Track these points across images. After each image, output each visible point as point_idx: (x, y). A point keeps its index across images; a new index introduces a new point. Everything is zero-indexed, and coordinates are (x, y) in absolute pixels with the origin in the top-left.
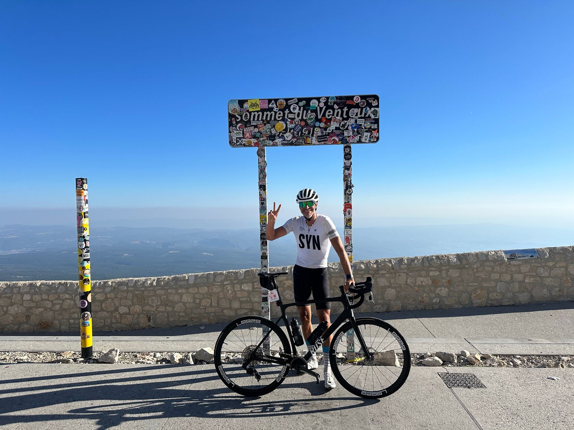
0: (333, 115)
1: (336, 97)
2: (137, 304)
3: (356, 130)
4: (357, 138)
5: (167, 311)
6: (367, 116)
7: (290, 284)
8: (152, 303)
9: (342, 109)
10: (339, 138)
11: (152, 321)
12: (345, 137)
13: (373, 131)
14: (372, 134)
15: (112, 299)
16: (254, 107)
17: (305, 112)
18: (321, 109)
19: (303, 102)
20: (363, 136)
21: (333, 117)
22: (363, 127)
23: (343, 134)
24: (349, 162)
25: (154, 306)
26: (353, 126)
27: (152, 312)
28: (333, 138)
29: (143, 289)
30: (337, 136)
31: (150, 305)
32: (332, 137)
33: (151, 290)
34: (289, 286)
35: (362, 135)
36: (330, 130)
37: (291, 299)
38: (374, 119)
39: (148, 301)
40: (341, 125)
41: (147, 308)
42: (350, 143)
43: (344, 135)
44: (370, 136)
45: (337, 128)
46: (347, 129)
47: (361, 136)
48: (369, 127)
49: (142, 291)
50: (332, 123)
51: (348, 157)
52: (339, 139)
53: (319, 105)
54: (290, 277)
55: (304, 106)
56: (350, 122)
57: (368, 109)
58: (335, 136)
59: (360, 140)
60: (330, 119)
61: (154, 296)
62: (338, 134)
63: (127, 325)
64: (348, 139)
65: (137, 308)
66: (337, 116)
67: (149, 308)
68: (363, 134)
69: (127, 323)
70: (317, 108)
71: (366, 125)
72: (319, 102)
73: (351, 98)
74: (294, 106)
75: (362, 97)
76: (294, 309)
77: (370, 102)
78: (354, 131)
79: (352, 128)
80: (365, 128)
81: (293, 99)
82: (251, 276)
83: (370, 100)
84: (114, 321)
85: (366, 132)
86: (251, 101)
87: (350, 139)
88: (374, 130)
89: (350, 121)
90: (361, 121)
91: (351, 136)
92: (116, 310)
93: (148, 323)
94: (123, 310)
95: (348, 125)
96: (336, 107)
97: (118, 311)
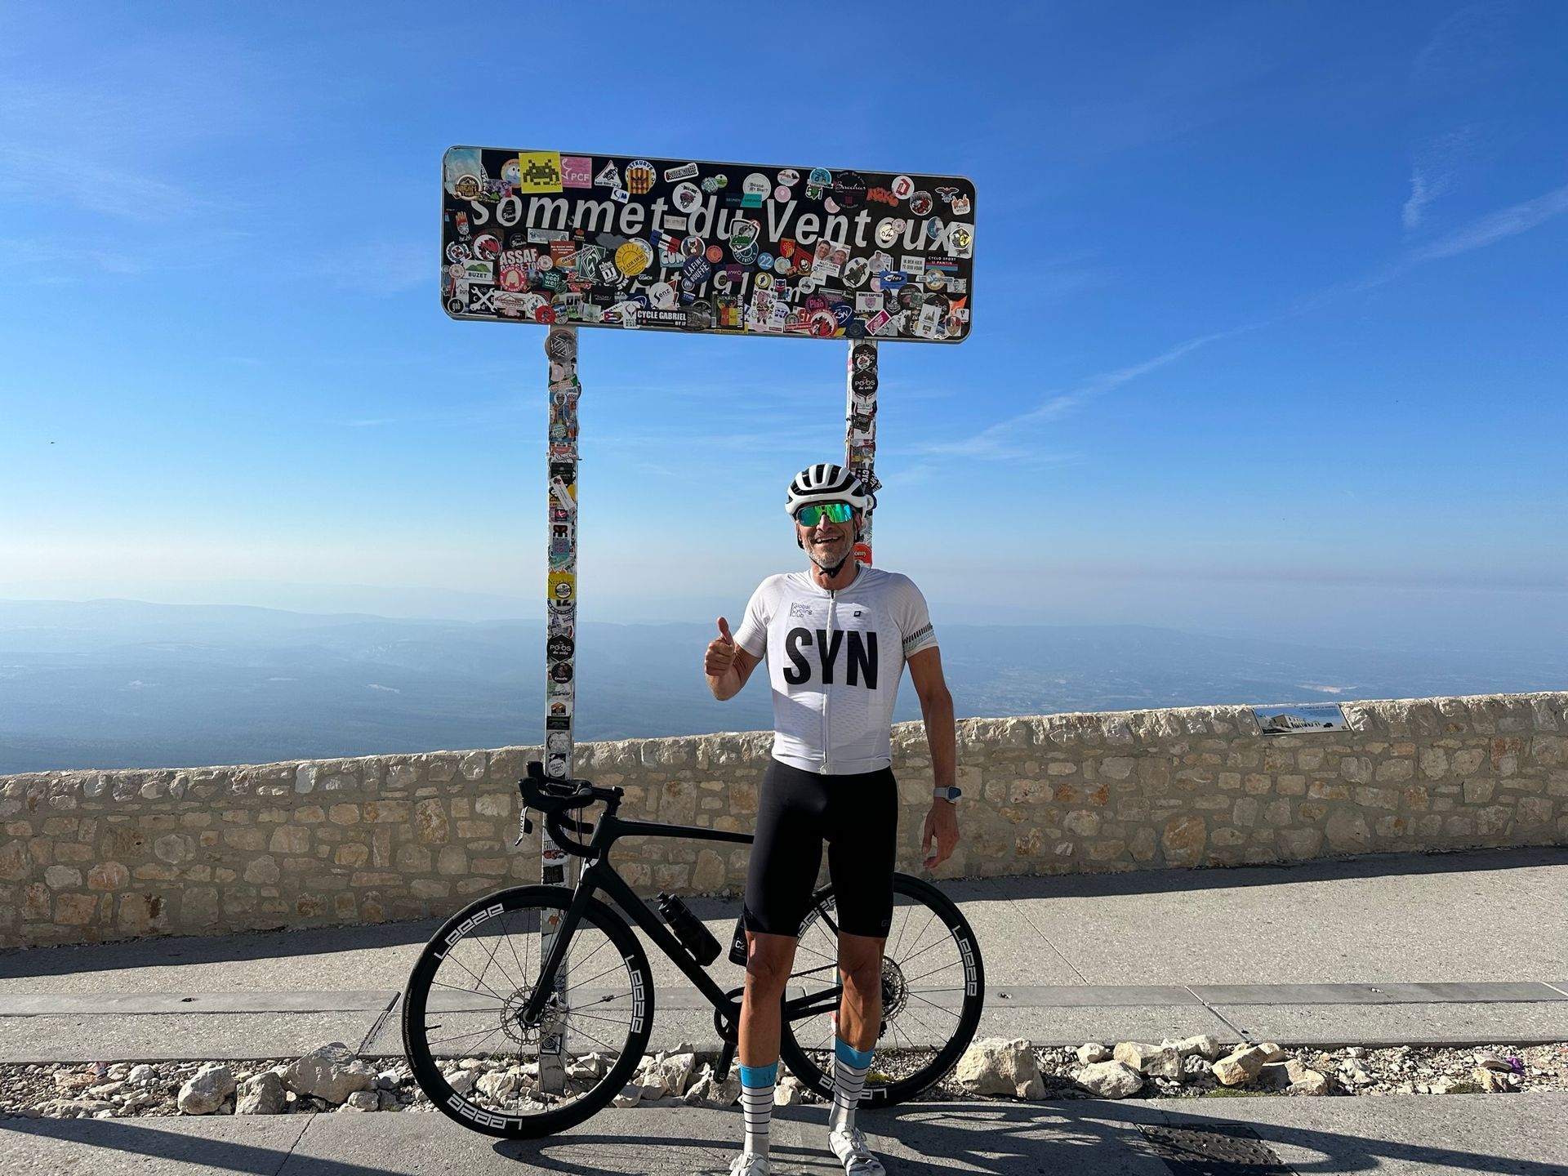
0: (821, 233)
1: (834, 174)
2: (113, 859)
3: (895, 292)
4: (899, 322)
5: (217, 880)
6: (934, 247)
7: (635, 796)
8: (167, 853)
9: (852, 218)
10: (837, 315)
11: (162, 913)
12: (858, 315)
13: (951, 302)
14: (947, 313)
15: (25, 841)
16: (542, 181)
17: (724, 213)
18: (780, 208)
19: (718, 177)
20: (919, 314)
21: (820, 240)
22: (921, 287)
23: (853, 303)
24: (870, 401)
25: (171, 865)
26: (886, 278)
27: (165, 886)
28: (817, 316)
29: (137, 807)
30: (833, 310)
31: (159, 862)
32: (813, 310)
33: (165, 813)
34: (632, 803)
35: (916, 312)
36: (809, 287)
37: (636, 843)
38: (957, 261)
39: (152, 848)
40: (847, 272)
41: (148, 870)
42: (876, 335)
43: (854, 308)
44: (942, 316)
45: (832, 282)
46: (867, 287)
47: (912, 315)
48: (937, 285)
49: (133, 815)
50: (816, 261)
51: (865, 386)
52: (839, 320)
53: (772, 196)
54: (633, 776)
55: (720, 193)
56: (878, 263)
57: (939, 224)
58: (824, 308)
59: (906, 327)
60: (810, 250)
61: (173, 831)
62: (837, 301)
63: (74, 927)
64: (867, 322)
65: (114, 872)
66: (835, 237)
67: (154, 872)
68: (920, 310)
69: (76, 921)
70: (765, 203)
71: (929, 280)
72: (775, 184)
73: (886, 181)
74: (685, 188)
75: (921, 183)
76: (642, 877)
77: (946, 199)
78: (888, 297)
79: (883, 283)
80: (927, 290)
81: (685, 164)
82: (508, 772)
83: (947, 193)
84: (26, 913)
85: (930, 302)
86: (529, 156)
87: (875, 324)
88: (956, 297)
89: (878, 259)
90: (914, 265)
91: (877, 312)
92: (38, 876)
93: (151, 922)
94: (61, 876)
95: (871, 273)
96: (831, 205)
97: (44, 880)
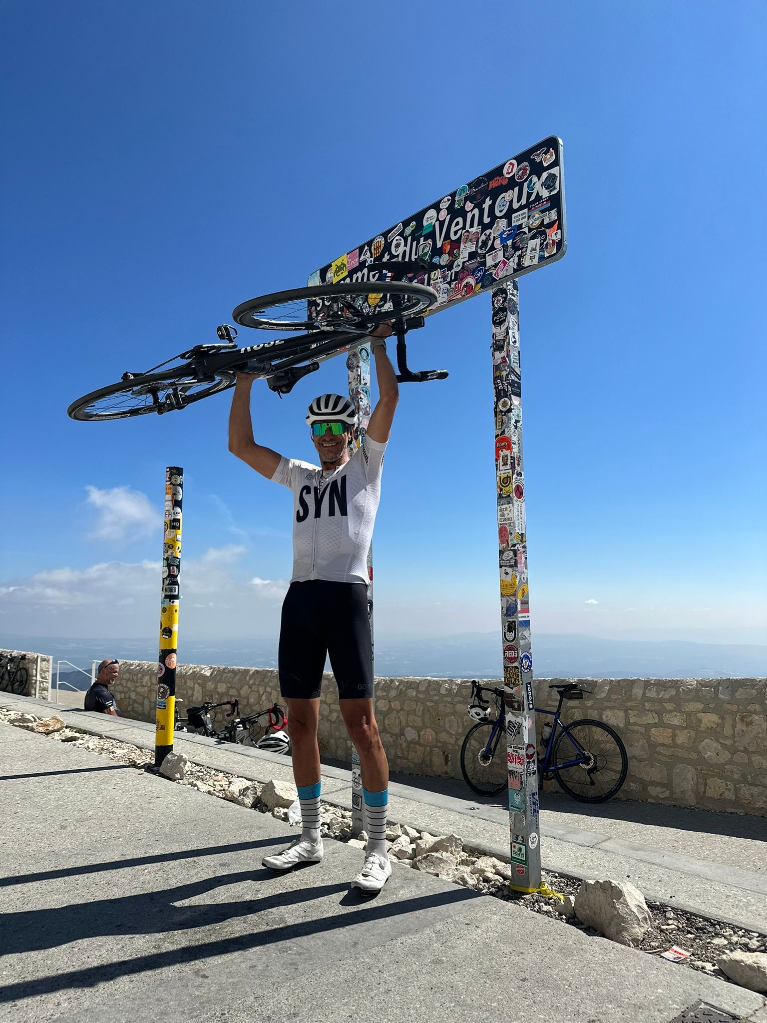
0: (464, 228)
1: (469, 185)
2: (430, 727)
3: (510, 243)
4: (513, 263)
5: (472, 747)
6: (533, 198)
8: (451, 727)
9: (479, 206)
10: (476, 276)
11: (450, 763)
12: (488, 270)
13: (547, 231)
14: (545, 240)
15: (398, 712)
16: (340, 273)
17: (415, 243)
18: (442, 223)
19: (411, 224)
20: (526, 250)
21: (464, 231)
22: (526, 230)
23: (484, 263)
24: (503, 328)
25: (452, 734)
26: (504, 236)
27: (450, 747)
28: (464, 283)
29: (437, 698)
30: (473, 275)
31: (448, 732)
32: (462, 280)
33: (448, 702)
35: (524, 250)
36: (459, 265)
38: (550, 198)
39: (444, 723)
40: (480, 244)
41: (443, 736)
42: (500, 279)
43: (485, 266)
44: (541, 244)
45: (472, 256)
46: (493, 248)
47: (522, 252)
48: (538, 222)
49: (436, 703)
50: (462, 246)
51: (501, 318)
52: (477, 279)
53: (438, 219)
55: (413, 234)
56: (498, 228)
57: (535, 179)
58: (468, 275)
59: (519, 264)
60: (459, 241)
61: (452, 714)
62: (475, 267)
63: (416, 764)
64: (494, 272)
65: (429, 735)
66: (472, 226)
67: (446, 738)
68: (527, 247)
69: (416, 761)
70: (434, 225)
71: (531, 223)
72: (438, 210)
73: (499, 171)
74: (397, 240)
75: (520, 159)
77: (538, 160)
78: (505, 248)
79: (503, 241)
80: (530, 230)
81: (396, 226)
83: (538, 155)
84: (399, 753)
85: (533, 238)
86: (335, 263)
87: (499, 271)
88: (550, 225)
89: (498, 225)
90: (521, 217)
91: (499, 262)
92: (402, 733)
93: (445, 767)
94: (411, 734)
95: (494, 237)
96: (469, 206)
97: (404, 736)
